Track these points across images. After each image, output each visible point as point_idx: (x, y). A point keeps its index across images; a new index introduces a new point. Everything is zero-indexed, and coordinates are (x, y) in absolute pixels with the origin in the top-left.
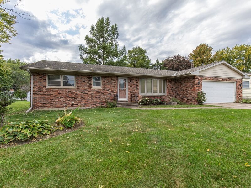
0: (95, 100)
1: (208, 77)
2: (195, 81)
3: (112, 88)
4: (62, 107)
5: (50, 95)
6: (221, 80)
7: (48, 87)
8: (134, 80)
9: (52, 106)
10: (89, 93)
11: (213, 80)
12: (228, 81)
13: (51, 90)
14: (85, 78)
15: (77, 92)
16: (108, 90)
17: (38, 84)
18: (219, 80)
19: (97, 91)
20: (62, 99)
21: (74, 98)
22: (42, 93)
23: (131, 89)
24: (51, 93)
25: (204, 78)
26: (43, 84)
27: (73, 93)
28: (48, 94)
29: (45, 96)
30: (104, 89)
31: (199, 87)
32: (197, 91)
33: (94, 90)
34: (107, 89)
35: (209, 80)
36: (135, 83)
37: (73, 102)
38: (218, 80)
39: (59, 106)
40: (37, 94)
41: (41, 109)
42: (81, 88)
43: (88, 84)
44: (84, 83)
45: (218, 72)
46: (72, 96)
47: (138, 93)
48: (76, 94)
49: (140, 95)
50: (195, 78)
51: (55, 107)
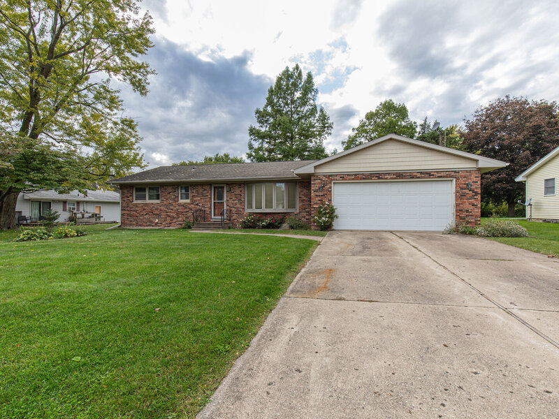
0: (180, 219)
1: (348, 175)
2: (312, 186)
3: (203, 201)
4: (147, 226)
5: (136, 211)
6: (391, 178)
7: (135, 202)
8: (236, 187)
9: (137, 224)
10: (175, 209)
11: (364, 179)
12: (419, 178)
13: (136, 205)
14: (170, 189)
15: (162, 208)
16: (197, 205)
17: (126, 199)
18: (386, 179)
19: (184, 206)
20: (146, 216)
21: (158, 216)
22: (129, 209)
23: (231, 201)
24: (137, 209)
25: (338, 178)
26: (130, 198)
27: (157, 209)
28: (134, 211)
29: (132, 213)
30: (192, 204)
31: (324, 195)
32: (317, 204)
33: (180, 205)
34: (197, 203)
35: (353, 179)
36: (238, 192)
37: (157, 221)
38: (379, 178)
39: (144, 224)
40: (125, 210)
41: (128, 227)
42: (165, 202)
43: (173, 197)
44: (169, 196)
45: (377, 161)
46: (156, 212)
47: (244, 209)
48: (161, 210)
49: (248, 211)
50: (312, 178)
51: (140, 225)
